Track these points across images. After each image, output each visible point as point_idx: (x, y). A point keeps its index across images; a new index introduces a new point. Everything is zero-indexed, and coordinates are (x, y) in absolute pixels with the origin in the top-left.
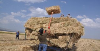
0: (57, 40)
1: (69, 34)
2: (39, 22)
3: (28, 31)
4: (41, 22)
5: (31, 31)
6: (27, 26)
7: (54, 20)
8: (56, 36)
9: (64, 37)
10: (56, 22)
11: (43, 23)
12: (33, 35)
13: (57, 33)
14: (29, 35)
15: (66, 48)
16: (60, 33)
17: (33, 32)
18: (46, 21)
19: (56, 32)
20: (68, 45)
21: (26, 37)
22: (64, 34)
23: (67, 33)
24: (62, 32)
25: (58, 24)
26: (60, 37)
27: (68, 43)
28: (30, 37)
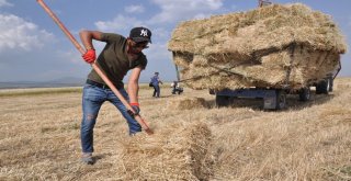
0: (259, 67)
1: (285, 47)
2: (203, 30)
3: (180, 60)
4: (208, 30)
5: (188, 57)
6: (176, 48)
7: (241, 19)
8: (254, 58)
9: (275, 56)
10: (248, 24)
11: (216, 32)
12: (197, 65)
13: (255, 48)
14: (187, 69)
15: (285, 83)
16: (262, 48)
17: (195, 60)
18: (221, 25)
19: (251, 47)
20: (288, 76)
21: (181, 75)
22: (273, 50)
23: (278, 44)
24: (266, 46)
25: (252, 28)
26: (265, 59)
27: (288, 69)
28: (190, 74)
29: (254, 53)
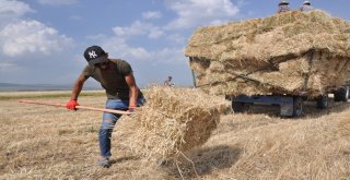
0: (276, 73)
1: (303, 54)
2: (220, 36)
3: (197, 66)
4: (226, 36)
5: (205, 63)
6: (193, 54)
7: (258, 26)
8: (271, 65)
9: (293, 63)
10: (266, 30)
11: (233, 38)
12: (213, 71)
13: (273, 54)
14: (203, 75)
15: (302, 90)
16: (280, 54)
17: (212, 65)
18: (238, 31)
19: (269, 53)
20: (306, 83)
21: (198, 80)
22: (291, 57)
23: (297, 51)
24: (284, 52)
25: (270, 35)
26: (283, 66)
27: (306, 76)
28: (207, 79)
29: (271, 60)
